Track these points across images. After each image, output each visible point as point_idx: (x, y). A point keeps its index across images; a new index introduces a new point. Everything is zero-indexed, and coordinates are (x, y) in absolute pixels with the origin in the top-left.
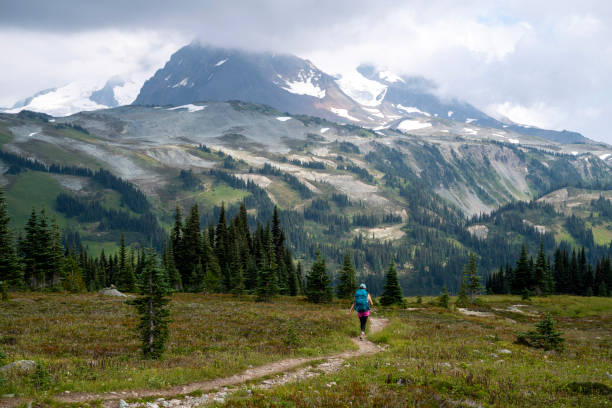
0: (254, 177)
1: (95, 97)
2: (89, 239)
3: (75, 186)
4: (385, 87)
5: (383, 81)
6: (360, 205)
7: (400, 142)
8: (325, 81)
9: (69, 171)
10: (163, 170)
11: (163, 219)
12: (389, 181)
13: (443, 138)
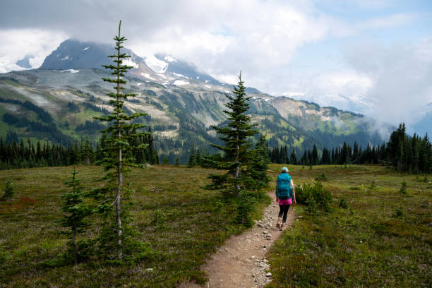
0: (105, 106)
1: (19, 63)
2: (22, 135)
3: (13, 109)
4: (167, 64)
5: (166, 61)
6: (157, 120)
7: (175, 91)
8: (139, 60)
9: (9, 101)
10: (59, 101)
11: (59, 126)
12: (171, 110)
13: (195, 89)
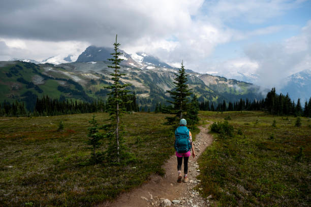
0: (110, 81)
1: (65, 59)
2: (67, 97)
3: (63, 83)
4: (143, 58)
5: (142, 56)
6: (138, 88)
7: (147, 72)
8: (128, 56)
9: (60, 79)
10: (86, 79)
11: (87, 92)
12: (145, 82)
13: (158, 71)
